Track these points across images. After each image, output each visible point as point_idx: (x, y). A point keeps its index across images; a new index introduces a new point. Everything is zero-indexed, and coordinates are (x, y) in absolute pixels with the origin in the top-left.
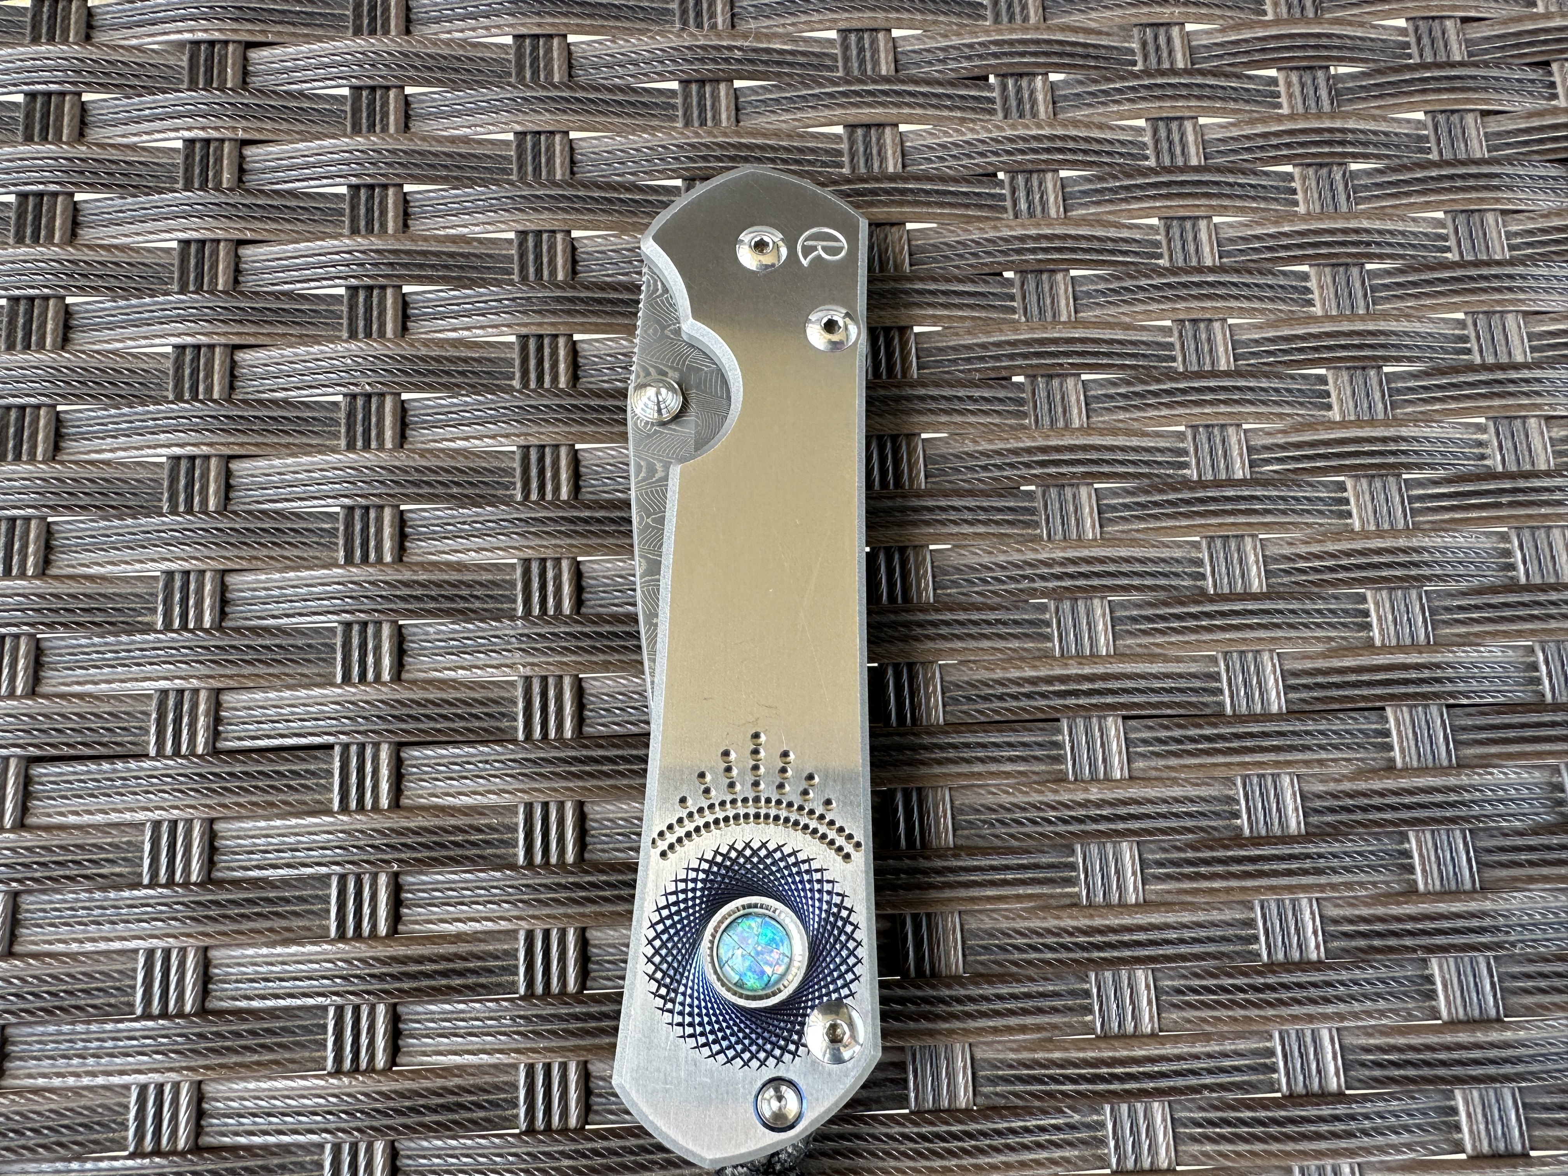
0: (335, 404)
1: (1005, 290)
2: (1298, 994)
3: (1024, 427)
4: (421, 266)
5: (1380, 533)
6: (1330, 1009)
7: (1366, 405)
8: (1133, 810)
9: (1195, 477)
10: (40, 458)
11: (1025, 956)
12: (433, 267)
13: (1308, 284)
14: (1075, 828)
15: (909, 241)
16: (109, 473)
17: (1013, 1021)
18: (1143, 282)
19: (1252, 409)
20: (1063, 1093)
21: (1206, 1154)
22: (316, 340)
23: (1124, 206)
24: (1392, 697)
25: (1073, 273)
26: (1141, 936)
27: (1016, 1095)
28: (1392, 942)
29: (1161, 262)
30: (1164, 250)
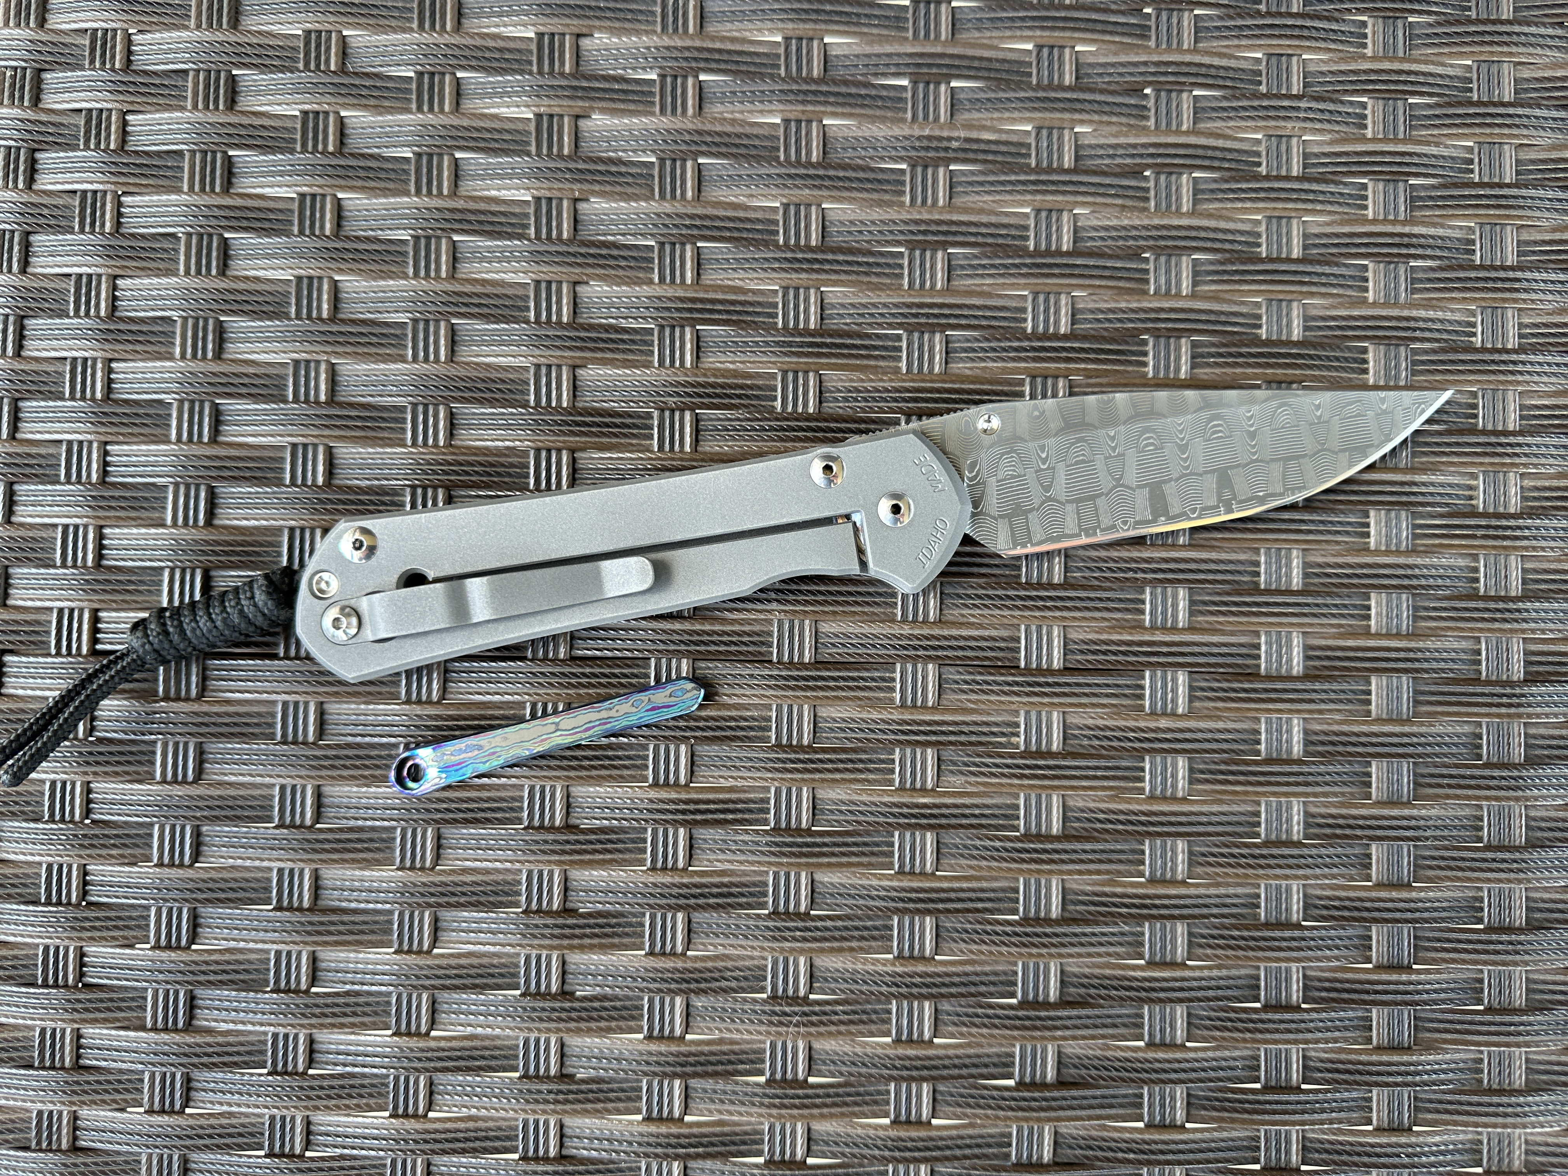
2: (1281, 861)
4: (710, 311)
5: (1388, 553)
6: (1300, 872)
8: (1188, 735)
11: (1104, 826)
12: (718, 311)
13: (1366, 357)
14: (1146, 745)
15: (1073, 305)
17: (1092, 867)
18: (1244, 350)
20: (1118, 913)
21: (1207, 956)
24: (1378, 670)
25: (1193, 339)
26: (1183, 819)
27: (1088, 912)
28: (1348, 832)
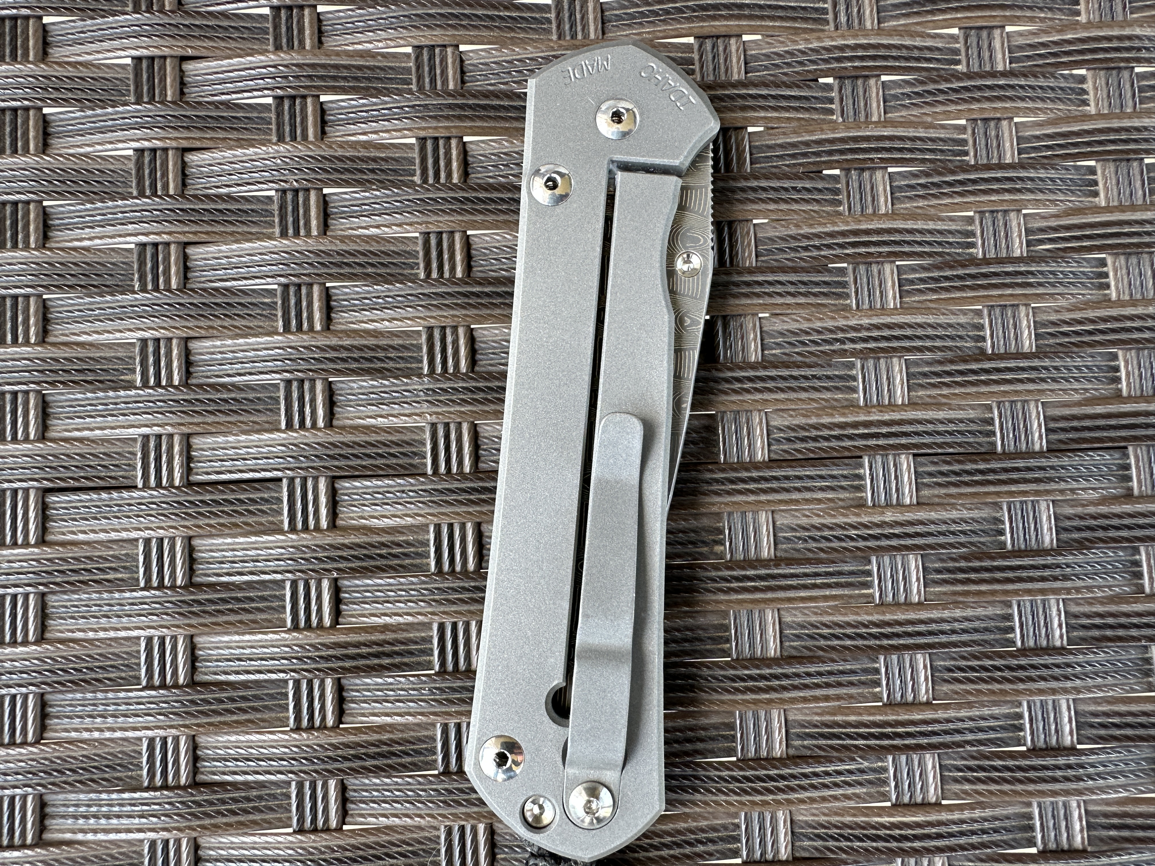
0: (269, 198)
1: (825, 94)
2: (1045, 672)
3: (840, 214)
4: (334, 78)
5: (1133, 303)
6: (1069, 684)
7: (1128, 192)
8: (919, 529)
9: (980, 256)
10: (33, 246)
11: (829, 643)
12: (345, 78)
13: (1084, 86)
14: (871, 544)
15: (745, 51)
16: (90, 258)
17: (818, 692)
18: (943, 86)
19: (1031, 197)
20: (856, 746)
21: (965, 792)
22: (251, 143)
23: (930, 18)
24: (1136, 438)
25: (884, 78)
26: (922, 628)
27: (819, 747)
28: (1121, 632)
29: (959, 67)
30: (963, 57)
